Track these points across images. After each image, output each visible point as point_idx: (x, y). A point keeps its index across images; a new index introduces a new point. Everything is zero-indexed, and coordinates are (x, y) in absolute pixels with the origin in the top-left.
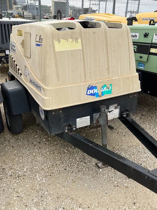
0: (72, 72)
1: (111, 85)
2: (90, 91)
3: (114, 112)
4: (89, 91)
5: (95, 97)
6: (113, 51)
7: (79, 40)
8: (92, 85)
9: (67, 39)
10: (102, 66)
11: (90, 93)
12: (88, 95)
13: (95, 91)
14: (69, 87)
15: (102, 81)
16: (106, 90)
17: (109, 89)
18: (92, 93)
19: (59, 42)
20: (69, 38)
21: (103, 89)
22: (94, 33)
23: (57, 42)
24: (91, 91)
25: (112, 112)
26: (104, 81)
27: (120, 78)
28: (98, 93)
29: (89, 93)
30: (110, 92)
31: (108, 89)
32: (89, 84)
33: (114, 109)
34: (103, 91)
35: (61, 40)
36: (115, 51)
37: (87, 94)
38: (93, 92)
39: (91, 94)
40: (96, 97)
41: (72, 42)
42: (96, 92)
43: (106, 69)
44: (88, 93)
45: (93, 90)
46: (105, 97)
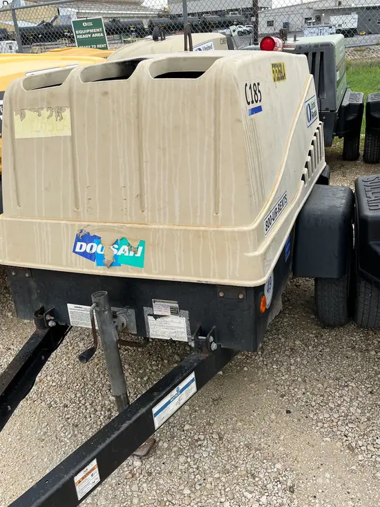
0: (46, 189)
1: (142, 243)
2: (81, 245)
3: (172, 321)
4: (79, 244)
5: (95, 263)
6: (159, 148)
7: (66, 114)
8: (87, 230)
9: (38, 111)
10: (122, 185)
11: (82, 251)
12: (76, 253)
13: (97, 249)
14: (36, 223)
15: (117, 227)
16: (127, 254)
17: (135, 253)
18: (88, 251)
19: (23, 116)
20: (42, 108)
21: (118, 249)
22: (106, 93)
23: (19, 116)
24: (86, 247)
25: (165, 319)
26: (122, 227)
27: (172, 230)
28: (103, 255)
29: (81, 249)
30: (138, 262)
31: (132, 254)
32: (80, 226)
33: (168, 313)
34: (119, 254)
35: (27, 112)
36: (164, 149)
37: (74, 251)
38: (91, 249)
39: (84, 254)
40: (98, 265)
41: (48, 118)
42: (99, 252)
43: (135, 195)
44: (77, 250)
45: (90, 245)
46: (124, 271)
